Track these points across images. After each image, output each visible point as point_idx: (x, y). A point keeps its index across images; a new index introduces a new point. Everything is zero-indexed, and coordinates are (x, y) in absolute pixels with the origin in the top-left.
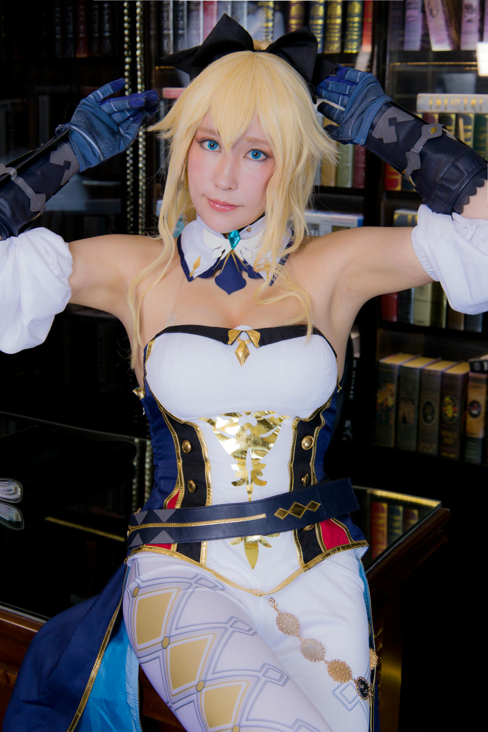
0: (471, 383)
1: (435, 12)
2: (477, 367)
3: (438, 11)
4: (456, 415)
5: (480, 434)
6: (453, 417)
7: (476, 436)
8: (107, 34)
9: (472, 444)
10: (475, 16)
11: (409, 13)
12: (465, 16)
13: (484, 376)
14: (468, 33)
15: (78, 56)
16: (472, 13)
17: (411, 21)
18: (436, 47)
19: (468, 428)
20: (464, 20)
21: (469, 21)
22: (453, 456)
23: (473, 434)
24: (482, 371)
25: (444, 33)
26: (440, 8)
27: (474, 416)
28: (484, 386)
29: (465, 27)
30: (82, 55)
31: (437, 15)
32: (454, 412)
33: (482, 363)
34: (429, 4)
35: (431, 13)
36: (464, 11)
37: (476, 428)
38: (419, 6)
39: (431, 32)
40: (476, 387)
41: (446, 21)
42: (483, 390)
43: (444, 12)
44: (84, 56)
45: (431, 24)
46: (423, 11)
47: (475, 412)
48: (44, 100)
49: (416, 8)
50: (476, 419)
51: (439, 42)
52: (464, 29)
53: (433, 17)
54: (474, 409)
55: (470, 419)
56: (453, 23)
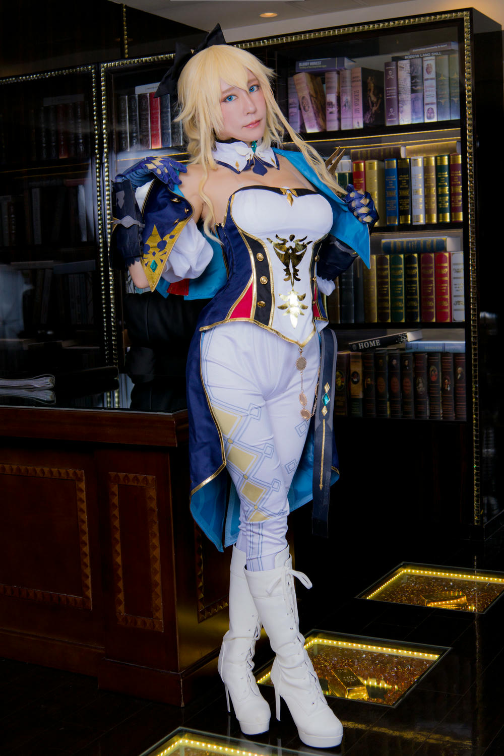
0: (351, 360)
1: (307, 108)
2: (355, 347)
3: (309, 107)
4: (343, 384)
5: (361, 396)
6: (342, 385)
7: (357, 397)
8: (81, 141)
9: (355, 403)
10: (335, 109)
11: (291, 110)
12: (328, 110)
13: (360, 354)
14: (331, 121)
15: (61, 158)
16: (332, 107)
17: (292, 116)
18: (309, 131)
19: (352, 392)
20: (328, 112)
21: (331, 113)
22: (344, 414)
23: (355, 396)
24: (358, 350)
25: (314, 122)
26: (310, 105)
27: (355, 383)
28: (360, 361)
29: (329, 117)
30: (63, 157)
31: (308, 110)
32: (342, 382)
33: (357, 345)
34: (303, 103)
35: (304, 109)
36: (327, 106)
37: (358, 391)
38: (298, 105)
39: (305, 121)
40: (355, 362)
41: (315, 114)
42: (360, 364)
43: (313, 107)
44: (66, 157)
45: (305, 117)
46: (300, 109)
47: (355, 380)
48: (36, 192)
49: (295, 107)
50: (356, 385)
51: (311, 127)
52: (327, 119)
53: (306, 111)
54: (355, 378)
55: (353, 386)
56: (320, 115)
